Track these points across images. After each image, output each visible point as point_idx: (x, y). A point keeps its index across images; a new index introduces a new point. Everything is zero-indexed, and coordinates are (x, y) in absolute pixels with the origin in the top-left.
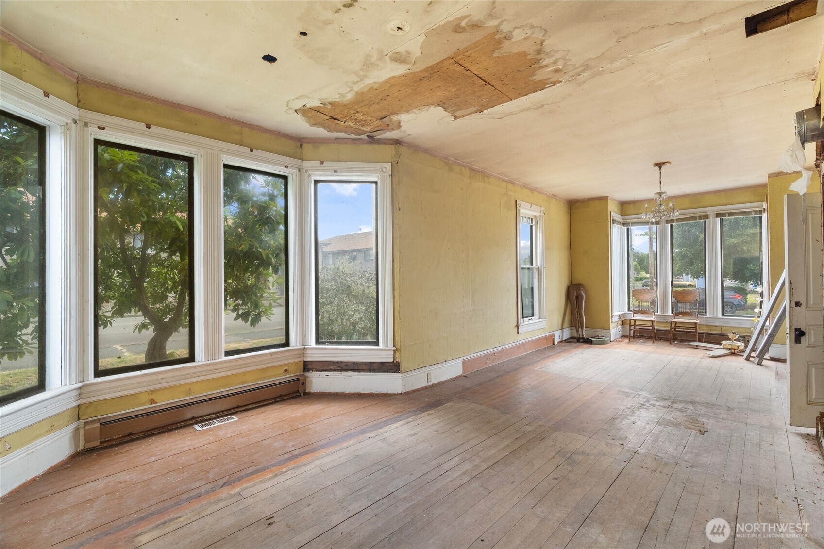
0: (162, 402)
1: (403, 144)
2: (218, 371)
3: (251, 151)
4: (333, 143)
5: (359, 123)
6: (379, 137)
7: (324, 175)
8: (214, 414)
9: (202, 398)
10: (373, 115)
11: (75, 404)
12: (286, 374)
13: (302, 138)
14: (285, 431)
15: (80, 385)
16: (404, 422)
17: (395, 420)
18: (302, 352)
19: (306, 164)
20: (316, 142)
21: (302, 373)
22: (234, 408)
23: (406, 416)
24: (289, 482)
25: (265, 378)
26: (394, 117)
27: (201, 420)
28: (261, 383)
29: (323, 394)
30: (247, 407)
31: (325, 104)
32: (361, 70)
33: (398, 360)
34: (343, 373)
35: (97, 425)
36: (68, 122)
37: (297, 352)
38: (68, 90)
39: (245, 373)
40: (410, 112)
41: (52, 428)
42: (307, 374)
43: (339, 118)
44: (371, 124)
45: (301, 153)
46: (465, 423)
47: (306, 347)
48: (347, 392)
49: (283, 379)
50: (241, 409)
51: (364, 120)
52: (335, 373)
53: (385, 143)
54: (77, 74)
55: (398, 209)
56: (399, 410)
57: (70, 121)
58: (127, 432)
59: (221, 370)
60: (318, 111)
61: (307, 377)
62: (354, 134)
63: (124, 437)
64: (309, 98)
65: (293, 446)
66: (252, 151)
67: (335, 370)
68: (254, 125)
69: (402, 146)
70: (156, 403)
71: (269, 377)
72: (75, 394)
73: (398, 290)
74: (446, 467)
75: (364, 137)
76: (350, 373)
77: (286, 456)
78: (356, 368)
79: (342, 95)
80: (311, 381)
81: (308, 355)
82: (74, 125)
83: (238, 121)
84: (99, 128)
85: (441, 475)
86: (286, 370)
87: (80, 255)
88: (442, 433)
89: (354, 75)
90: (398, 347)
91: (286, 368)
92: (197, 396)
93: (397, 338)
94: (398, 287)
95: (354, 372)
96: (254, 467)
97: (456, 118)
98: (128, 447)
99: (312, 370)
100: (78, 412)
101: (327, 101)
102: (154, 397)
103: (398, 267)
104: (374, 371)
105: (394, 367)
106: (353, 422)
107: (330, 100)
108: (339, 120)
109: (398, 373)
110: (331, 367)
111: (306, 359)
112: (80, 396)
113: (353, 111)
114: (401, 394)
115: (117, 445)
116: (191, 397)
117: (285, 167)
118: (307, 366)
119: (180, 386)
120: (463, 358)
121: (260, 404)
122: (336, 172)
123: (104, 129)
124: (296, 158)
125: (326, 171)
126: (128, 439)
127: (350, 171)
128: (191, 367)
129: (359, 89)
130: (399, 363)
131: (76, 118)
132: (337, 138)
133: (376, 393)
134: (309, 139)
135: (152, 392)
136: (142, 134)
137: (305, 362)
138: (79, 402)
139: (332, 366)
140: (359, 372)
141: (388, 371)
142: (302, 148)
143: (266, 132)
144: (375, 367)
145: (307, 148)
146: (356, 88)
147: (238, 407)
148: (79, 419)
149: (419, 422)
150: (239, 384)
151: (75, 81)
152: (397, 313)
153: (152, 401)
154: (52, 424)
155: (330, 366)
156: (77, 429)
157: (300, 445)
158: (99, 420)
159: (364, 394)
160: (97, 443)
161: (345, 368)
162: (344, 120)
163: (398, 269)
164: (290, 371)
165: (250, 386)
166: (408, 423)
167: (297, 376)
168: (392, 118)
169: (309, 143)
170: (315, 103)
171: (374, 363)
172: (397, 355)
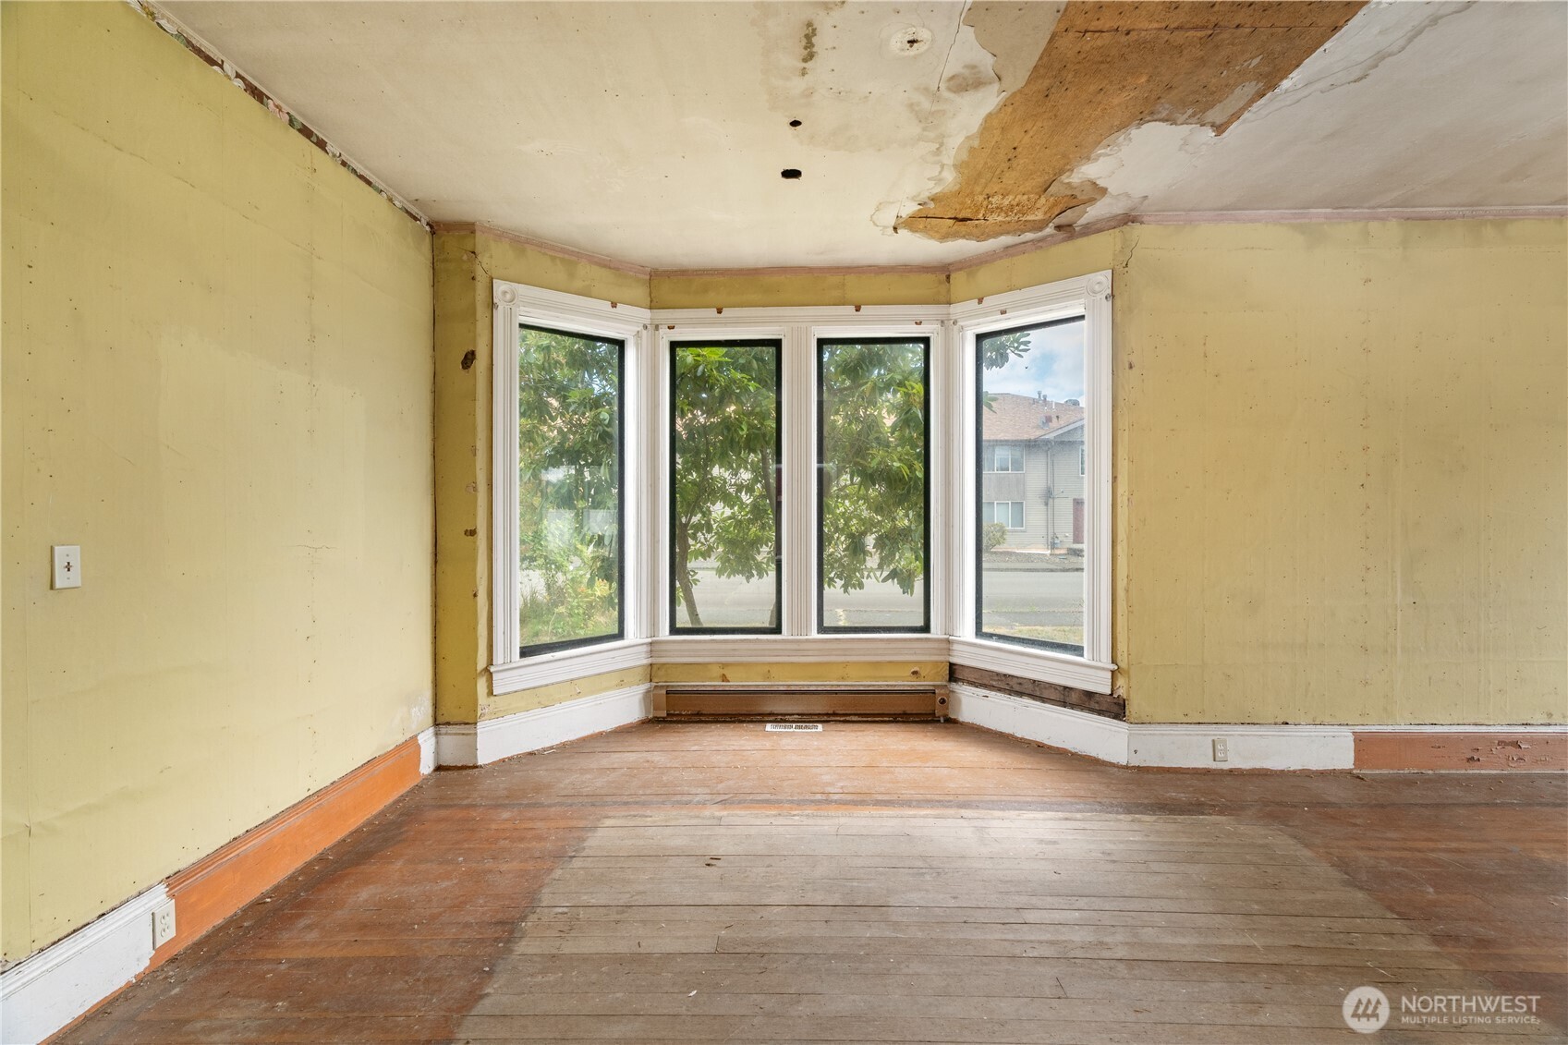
0: (737, 682)
1: (1145, 219)
2: (805, 653)
3: (857, 311)
4: (1001, 258)
5: (1012, 211)
6: (1083, 221)
7: (984, 323)
8: (799, 715)
9: (781, 688)
10: (1022, 189)
11: (646, 662)
12: (915, 679)
13: (949, 264)
14: (855, 764)
15: (650, 640)
16: (1061, 815)
17: (1045, 806)
18: (944, 645)
19: (956, 309)
20: (969, 265)
21: (945, 683)
22: (827, 714)
23: (1082, 806)
24: (781, 829)
25: (875, 678)
26: (1069, 177)
27: (780, 718)
28: (870, 686)
29: (977, 729)
30: (848, 718)
31: (925, 203)
32: (924, 129)
33: (1121, 692)
34: (1012, 697)
35: (664, 692)
36: (639, 329)
37: (936, 645)
38: (640, 293)
39: (846, 664)
40: (1093, 156)
41: (621, 684)
42: (954, 686)
43: (969, 216)
44: (1038, 206)
45: (949, 291)
46: (1201, 865)
47: (951, 638)
48: (1019, 735)
49: (909, 686)
50: (838, 718)
51: (1015, 203)
52: (999, 694)
53: (1099, 231)
54: (649, 269)
55: (1127, 366)
56: (1082, 793)
57: (640, 328)
58: (695, 710)
59: (810, 653)
60: (926, 217)
61: (953, 692)
62: (1030, 231)
63: (692, 715)
64: (893, 203)
65: (842, 787)
66: (858, 309)
67: (1000, 690)
68: (862, 267)
69: (1142, 223)
70: (729, 681)
71: (885, 678)
72: (645, 650)
73: (1125, 541)
74: (1031, 916)
75: (1049, 230)
76: (1027, 701)
77: (819, 797)
78: (1038, 694)
79: (939, 180)
80: (960, 701)
81: (955, 653)
82: (645, 332)
83: (838, 268)
84: (669, 328)
85: (1003, 924)
86: (915, 673)
87: (651, 486)
88: (1114, 862)
89: (921, 143)
90: (1123, 665)
91: (915, 669)
92: (777, 683)
93: (1122, 647)
94: (1125, 537)
95: (1034, 699)
96: (769, 795)
97: (1219, 129)
98: (690, 728)
99: (963, 681)
100: (652, 671)
101: (924, 196)
102: (727, 672)
103: (1126, 494)
104: (1073, 706)
105: (1115, 708)
106: (968, 785)
107: (927, 194)
108: (972, 220)
109: (1121, 720)
110: (994, 683)
111: (954, 660)
112: (651, 653)
113: (981, 198)
114: (1127, 767)
115: (685, 722)
116: (770, 683)
117: (916, 323)
118: (954, 673)
119: (756, 664)
120: (1358, 729)
121: (869, 719)
122: (1003, 312)
123: (673, 328)
124: (938, 303)
125: (986, 315)
126: (697, 718)
127: (1028, 306)
128: (775, 641)
129: (952, 159)
130: (1124, 700)
131: (647, 322)
132: (1007, 247)
133: (1073, 751)
134: (960, 262)
135: (724, 665)
136: (712, 324)
137: (951, 665)
138: (649, 661)
139: (995, 680)
140: (1044, 702)
141: (1100, 713)
142: (949, 282)
143: (883, 273)
144: (1074, 698)
145: (958, 278)
146: (949, 158)
147: (835, 714)
148: (651, 681)
149: (1096, 825)
150: (838, 680)
151: (648, 277)
152: (1121, 593)
153: (724, 678)
154: (621, 678)
155: (992, 680)
156: (648, 692)
157: (851, 790)
158: (668, 686)
159: (1050, 748)
160: (663, 714)
161: (1017, 688)
162: (980, 216)
163: (1125, 498)
164: (923, 675)
165: (852, 685)
166: (1067, 819)
167: (934, 686)
168: (1067, 181)
169: (960, 269)
170: (911, 208)
171: (1071, 689)
172: (1121, 681)
